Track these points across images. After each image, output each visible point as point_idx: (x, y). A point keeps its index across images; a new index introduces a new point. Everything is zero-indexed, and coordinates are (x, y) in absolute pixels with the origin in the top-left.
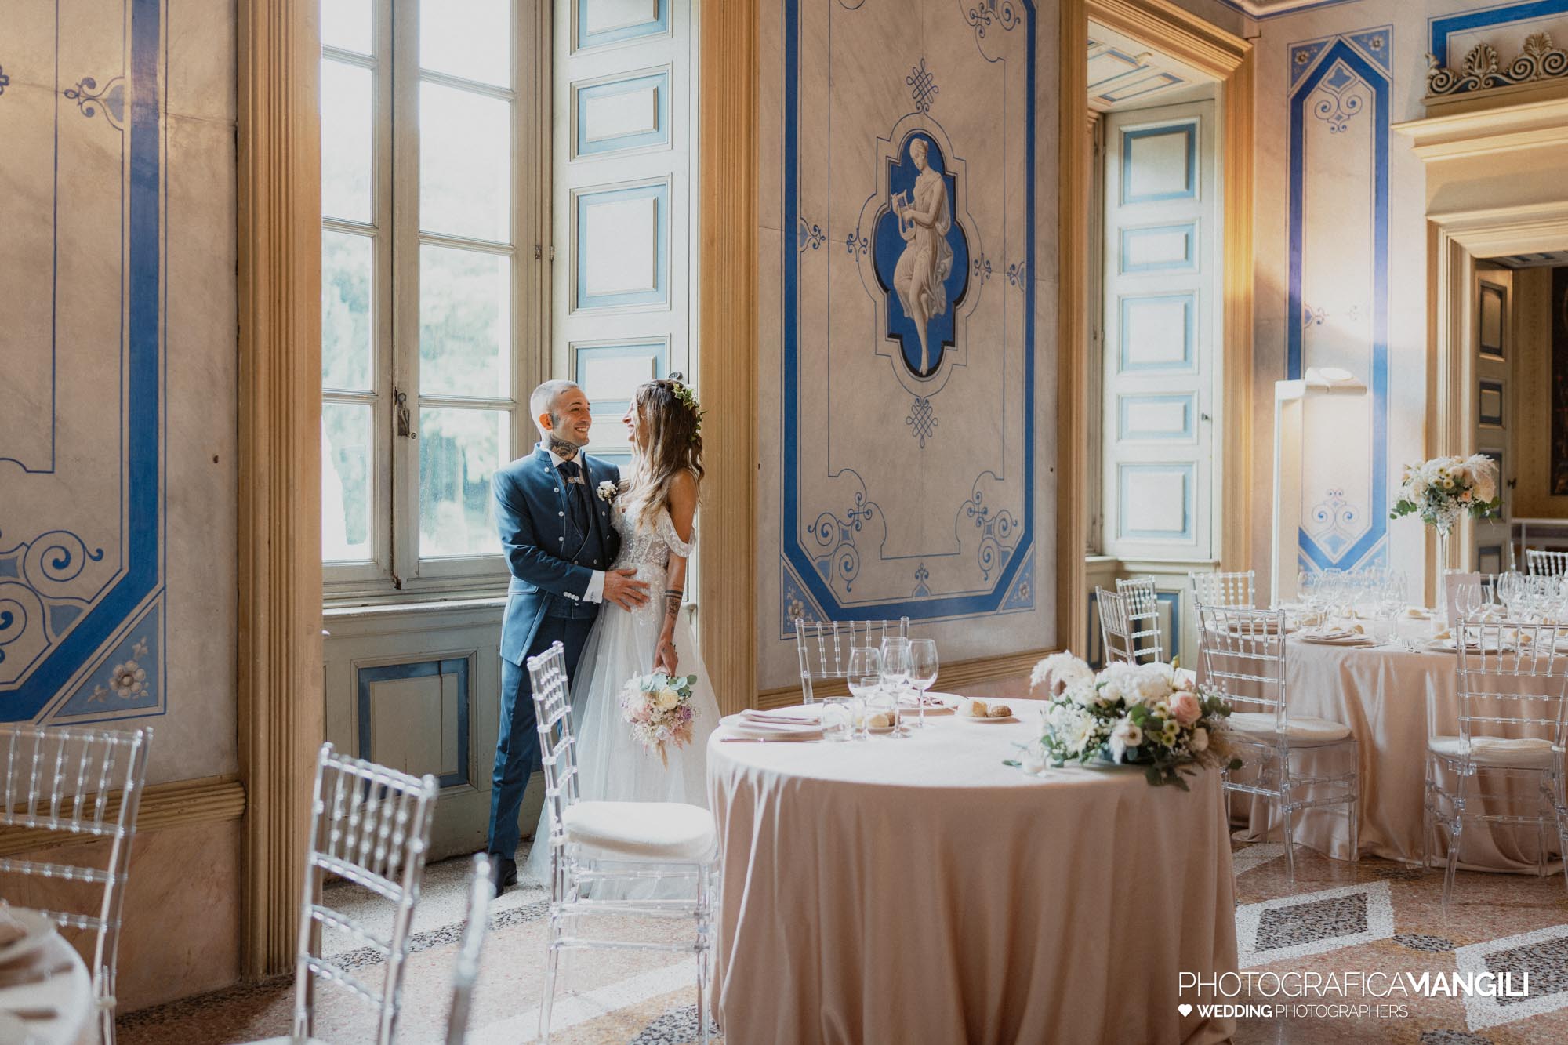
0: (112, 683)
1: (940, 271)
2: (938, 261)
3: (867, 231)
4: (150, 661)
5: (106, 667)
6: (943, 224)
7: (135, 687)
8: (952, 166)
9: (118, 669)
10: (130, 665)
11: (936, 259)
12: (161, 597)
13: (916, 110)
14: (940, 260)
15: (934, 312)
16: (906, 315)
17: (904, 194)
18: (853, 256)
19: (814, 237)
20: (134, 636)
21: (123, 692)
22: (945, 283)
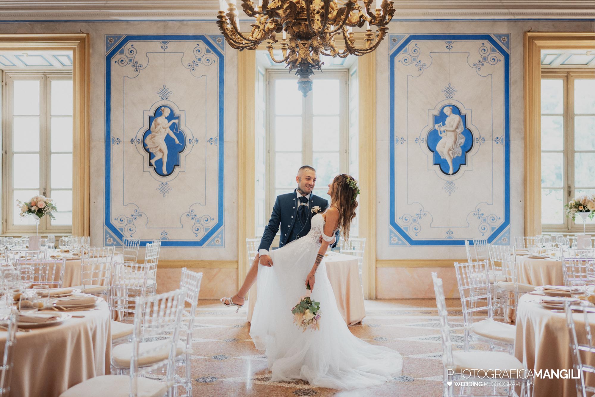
0: (215, 242)
1: (458, 143)
2: (457, 140)
3: (425, 135)
4: (222, 238)
5: (214, 239)
6: (460, 129)
7: (219, 243)
8: (463, 112)
9: (216, 239)
10: (218, 239)
11: (456, 140)
12: (224, 227)
13: (446, 99)
14: (459, 140)
15: (456, 155)
16: (442, 158)
17: (441, 124)
18: (418, 144)
19: (401, 141)
20: (219, 234)
21: (217, 243)
22: (461, 147)
